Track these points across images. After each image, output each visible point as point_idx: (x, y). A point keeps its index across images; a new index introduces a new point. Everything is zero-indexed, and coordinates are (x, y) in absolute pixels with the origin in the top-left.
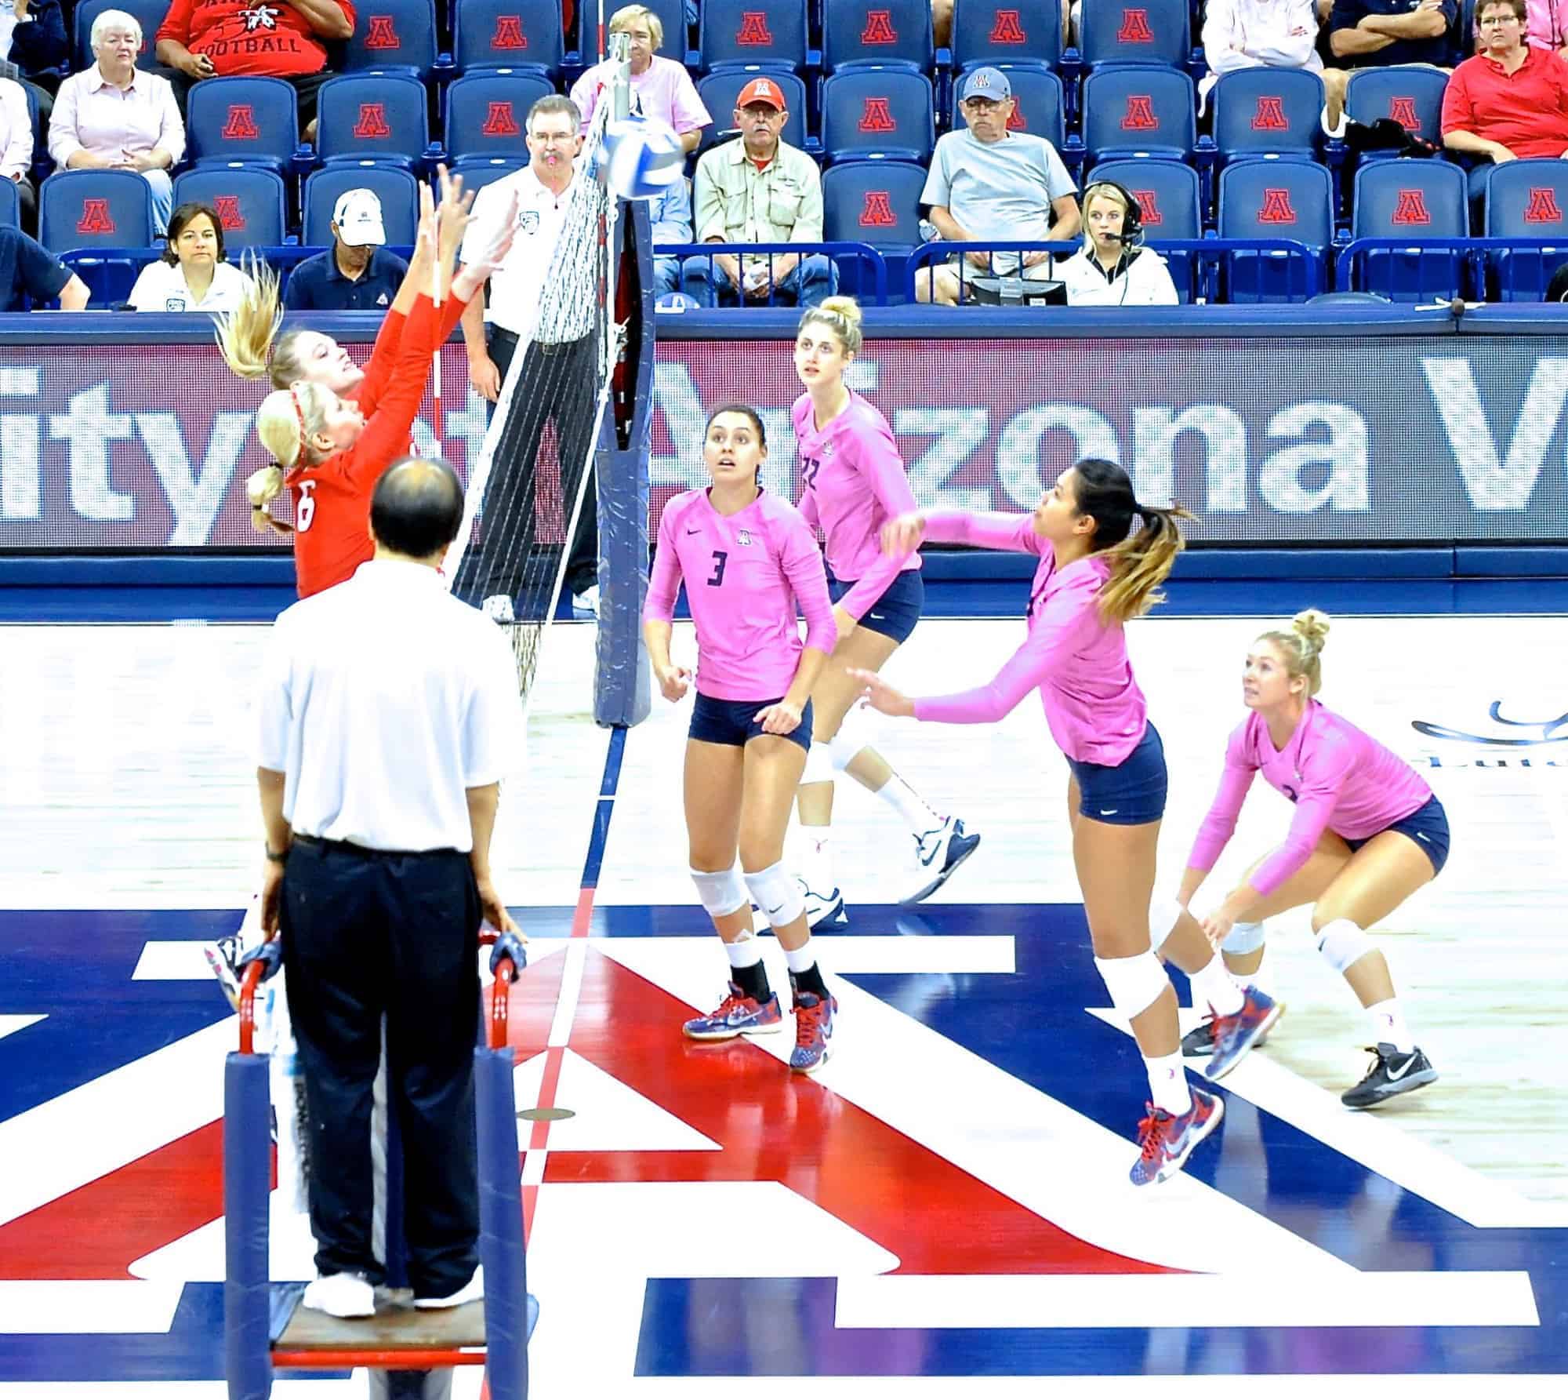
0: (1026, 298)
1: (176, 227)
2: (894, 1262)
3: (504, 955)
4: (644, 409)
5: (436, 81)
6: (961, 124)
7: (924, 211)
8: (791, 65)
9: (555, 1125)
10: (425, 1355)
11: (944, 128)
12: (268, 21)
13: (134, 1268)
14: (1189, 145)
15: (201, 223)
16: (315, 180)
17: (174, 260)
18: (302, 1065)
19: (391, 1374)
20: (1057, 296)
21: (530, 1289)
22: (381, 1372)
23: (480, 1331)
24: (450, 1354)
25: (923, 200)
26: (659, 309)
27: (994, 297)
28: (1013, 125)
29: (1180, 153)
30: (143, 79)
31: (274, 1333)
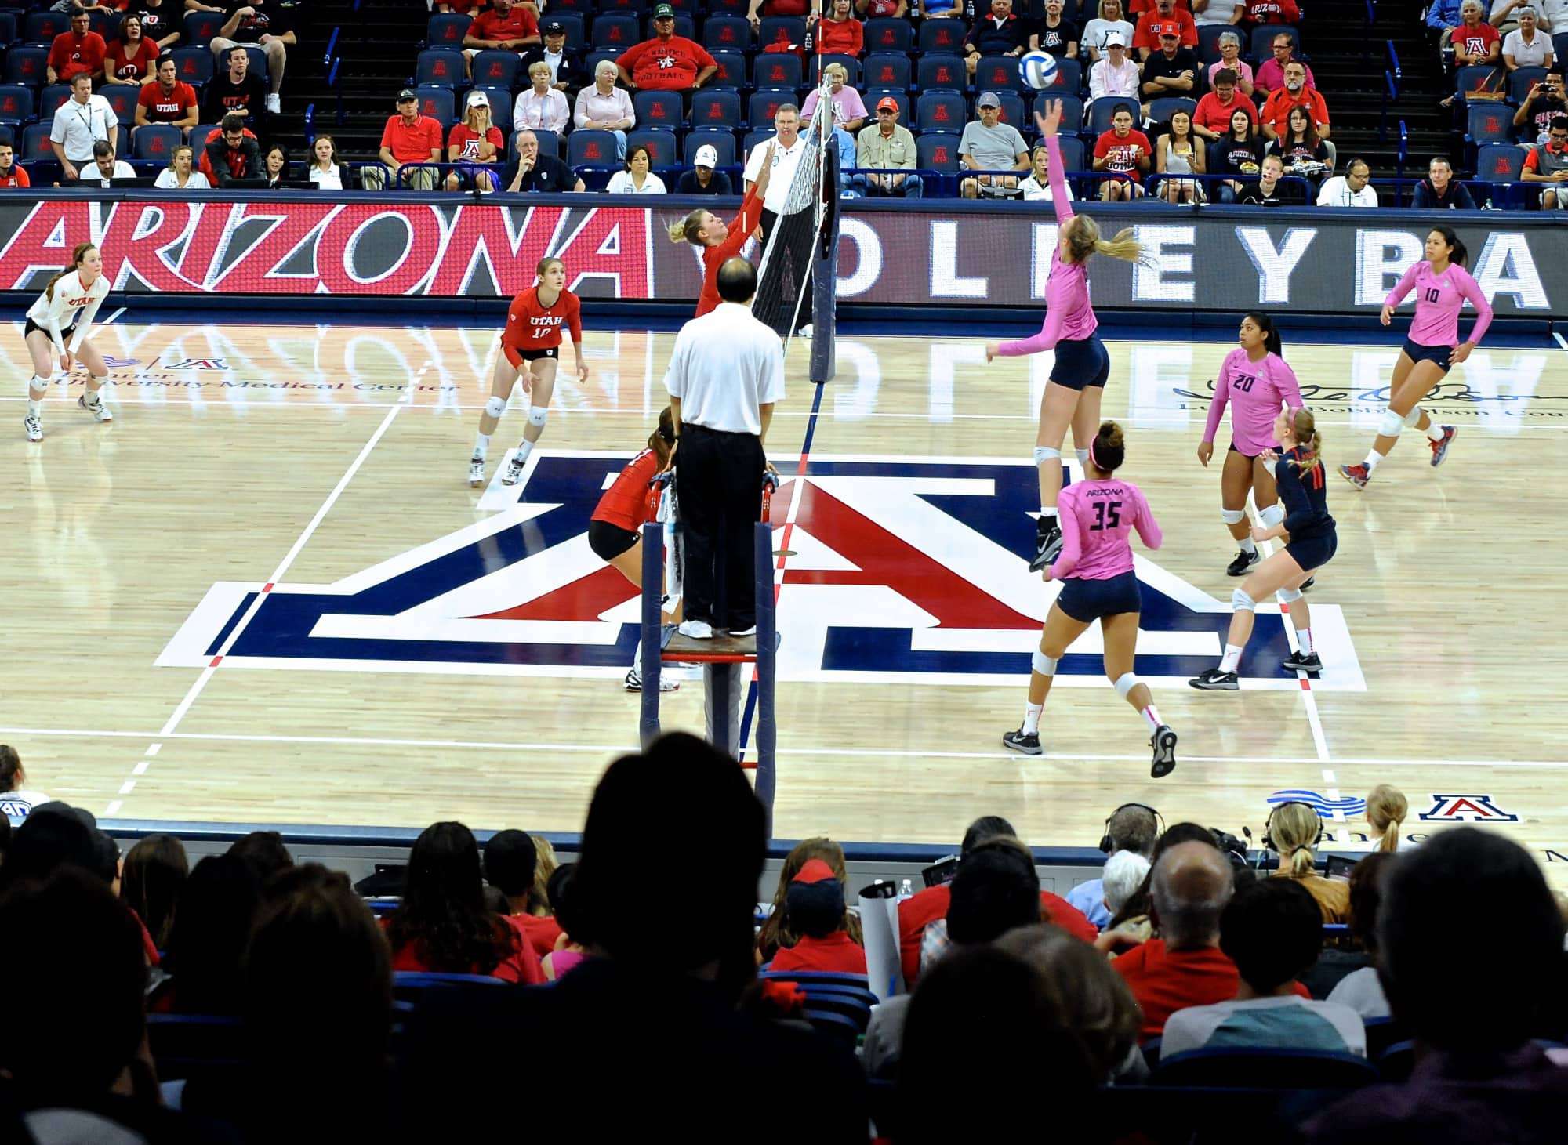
0: (1006, 196)
1: (630, 156)
2: (937, 622)
3: (769, 481)
4: (835, 239)
5: (745, 93)
6: (978, 118)
7: (960, 157)
8: (903, 90)
9: (789, 559)
10: (729, 657)
11: (971, 119)
12: (670, 64)
13: (600, 616)
14: (1080, 132)
15: (642, 153)
16: (691, 136)
17: (628, 170)
18: (677, 528)
19: (713, 665)
20: (1020, 196)
21: (777, 630)
22: (709, 664)
23: (754, 648)
24: (741, 657)
25: (960, 151)
26: (842, 197)
27: (991, 195)
28: (1001, 120)
29: (1075, 134)
30: (616, 91)
31: (663, 645)
